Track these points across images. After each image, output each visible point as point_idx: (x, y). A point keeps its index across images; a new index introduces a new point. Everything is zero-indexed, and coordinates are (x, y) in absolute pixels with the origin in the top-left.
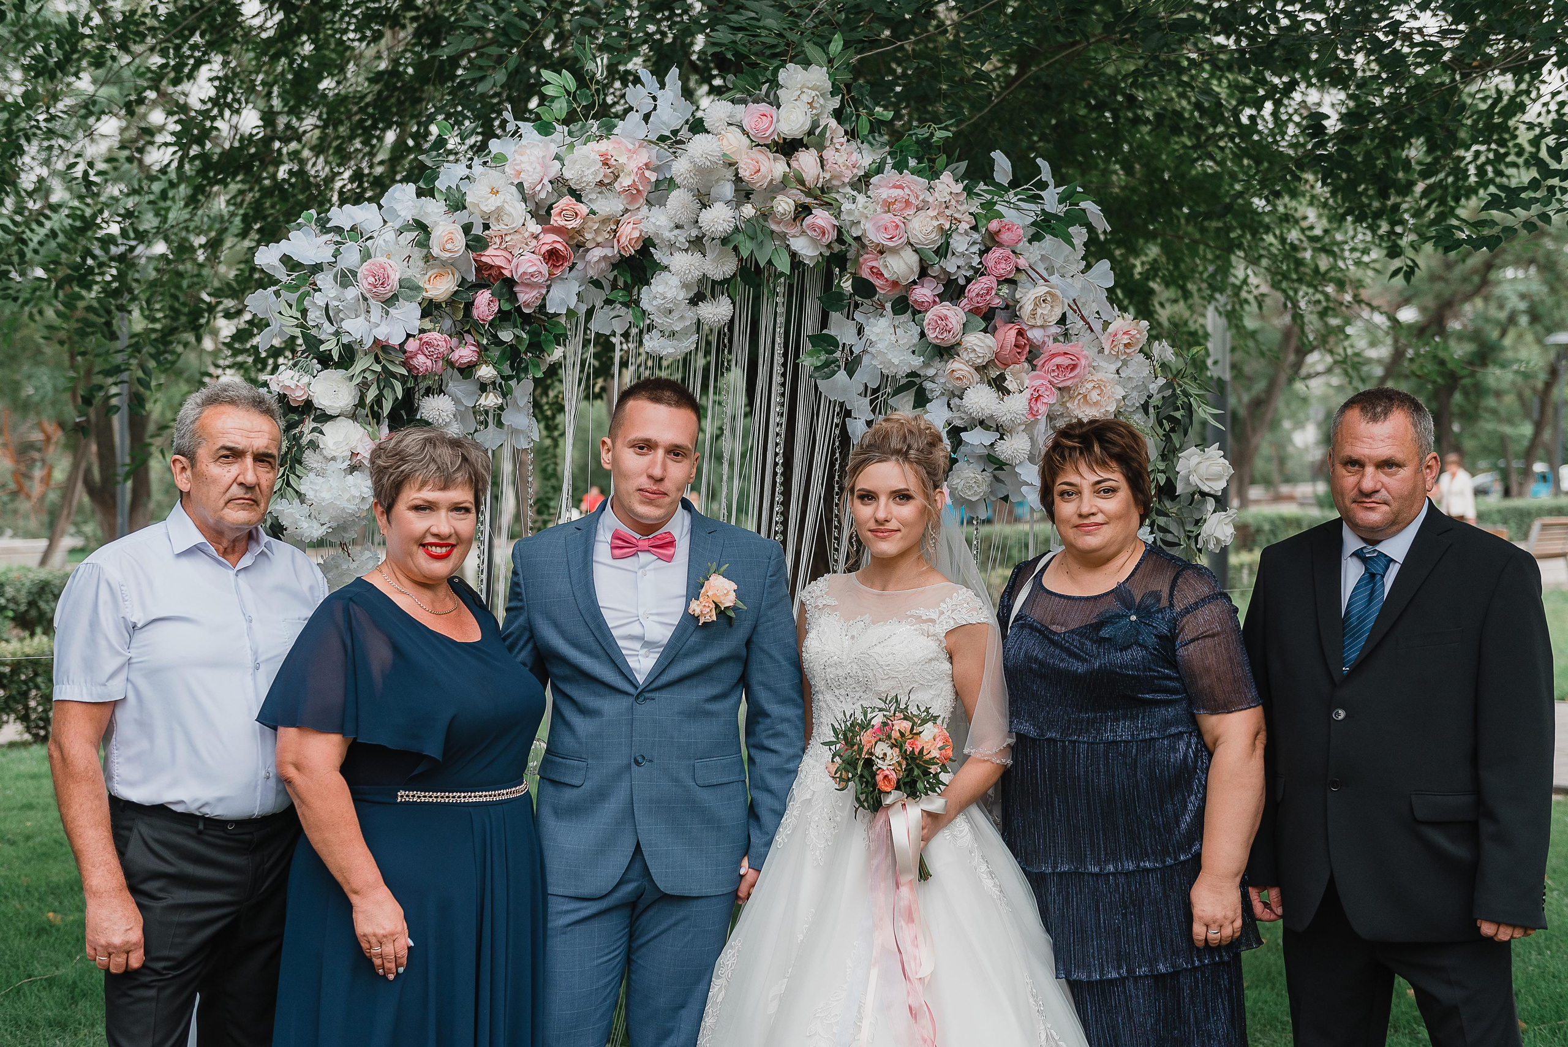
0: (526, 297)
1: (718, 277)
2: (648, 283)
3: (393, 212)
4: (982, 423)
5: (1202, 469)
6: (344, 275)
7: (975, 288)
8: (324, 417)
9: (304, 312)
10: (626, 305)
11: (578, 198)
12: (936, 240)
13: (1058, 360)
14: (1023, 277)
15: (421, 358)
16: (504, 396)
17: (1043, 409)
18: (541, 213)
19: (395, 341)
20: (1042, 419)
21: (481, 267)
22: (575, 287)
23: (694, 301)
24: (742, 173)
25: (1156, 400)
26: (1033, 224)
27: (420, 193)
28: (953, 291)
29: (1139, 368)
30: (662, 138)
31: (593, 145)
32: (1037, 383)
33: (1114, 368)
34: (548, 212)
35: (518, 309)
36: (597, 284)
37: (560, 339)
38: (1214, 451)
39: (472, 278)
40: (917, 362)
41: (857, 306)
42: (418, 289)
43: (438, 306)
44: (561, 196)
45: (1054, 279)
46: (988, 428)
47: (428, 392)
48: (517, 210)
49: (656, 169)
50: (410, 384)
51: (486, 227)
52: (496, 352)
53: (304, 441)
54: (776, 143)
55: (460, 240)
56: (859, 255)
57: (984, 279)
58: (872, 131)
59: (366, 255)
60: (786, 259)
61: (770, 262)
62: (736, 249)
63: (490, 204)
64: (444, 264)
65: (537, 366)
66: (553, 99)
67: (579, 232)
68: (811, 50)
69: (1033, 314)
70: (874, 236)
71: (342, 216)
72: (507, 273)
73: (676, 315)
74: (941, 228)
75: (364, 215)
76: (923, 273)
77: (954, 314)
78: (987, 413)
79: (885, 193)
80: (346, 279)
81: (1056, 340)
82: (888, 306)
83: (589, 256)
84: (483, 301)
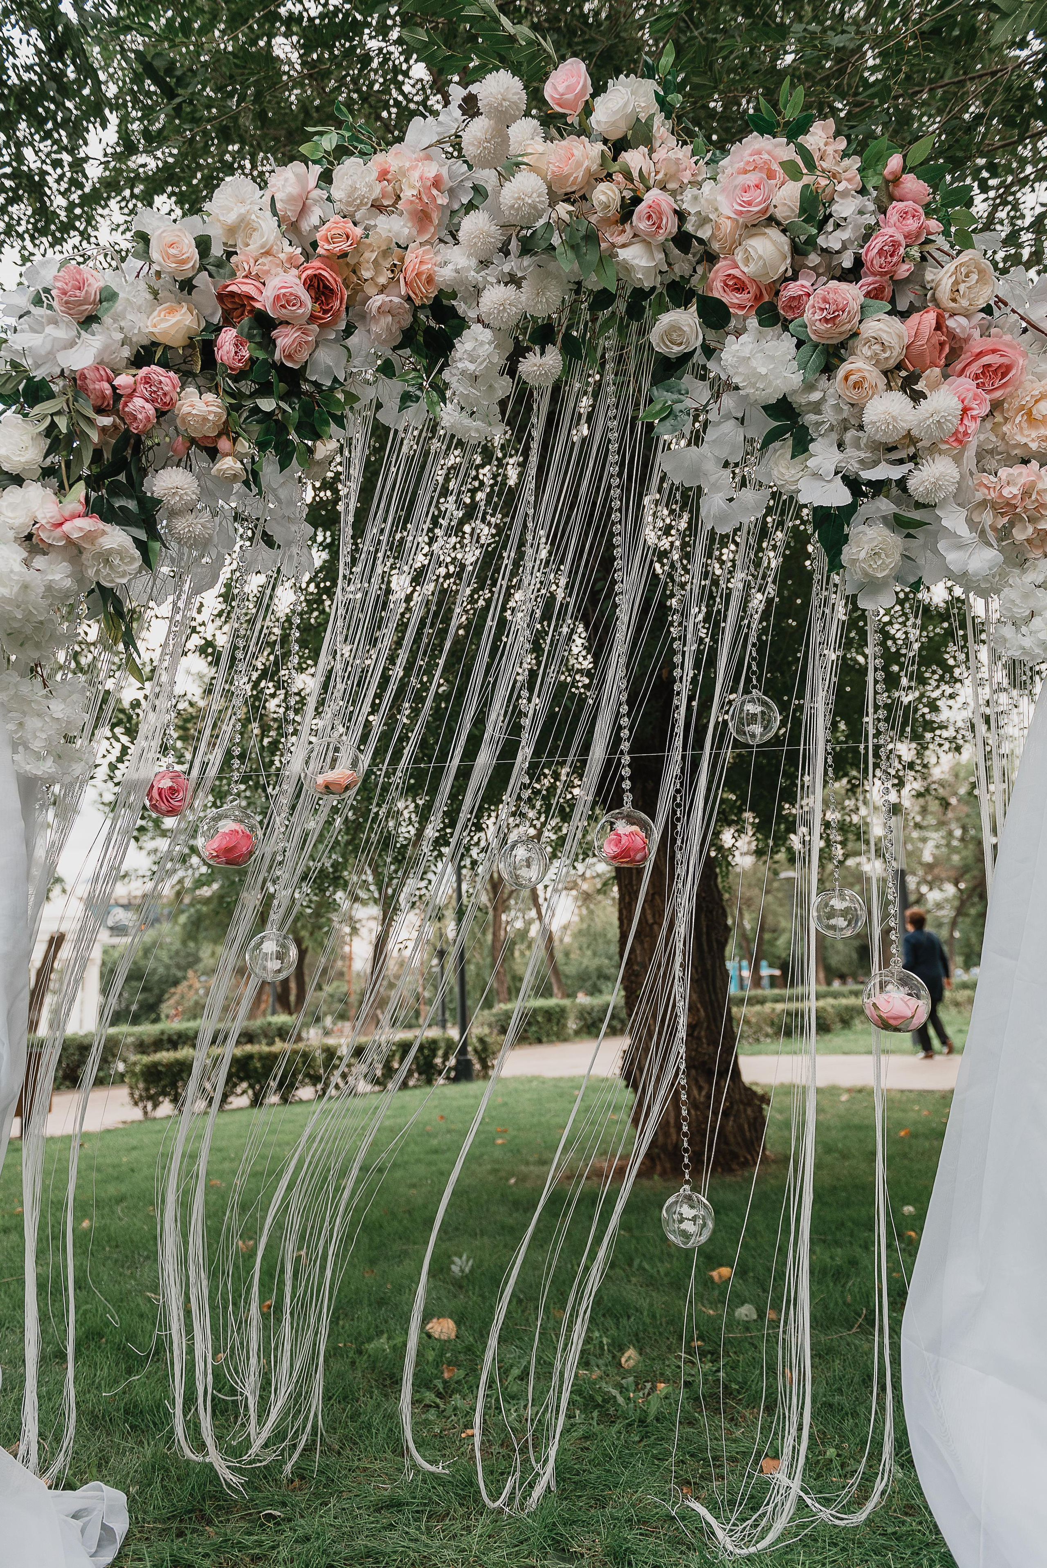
0: (286, 343)
4: (888, 455)
6: (37, 296)
7: (875, 244)
13: (986, 360)
15: (138, 401)
17: (972, 427)
21: (228, 299)
35: (277, 361)
39: (216, 315)
40: (795, 378)
46: (896, 462)
48: (268, 227)
49: (449, 192)
51: (232, 252)
55: (192, 255)
63: (233, 215)
64: (178, 298)
72: (257, 305)
77: (848, 289)
80: (40, 301)
81: (983, 333)
83: (369, 305)
84: (227, 338)
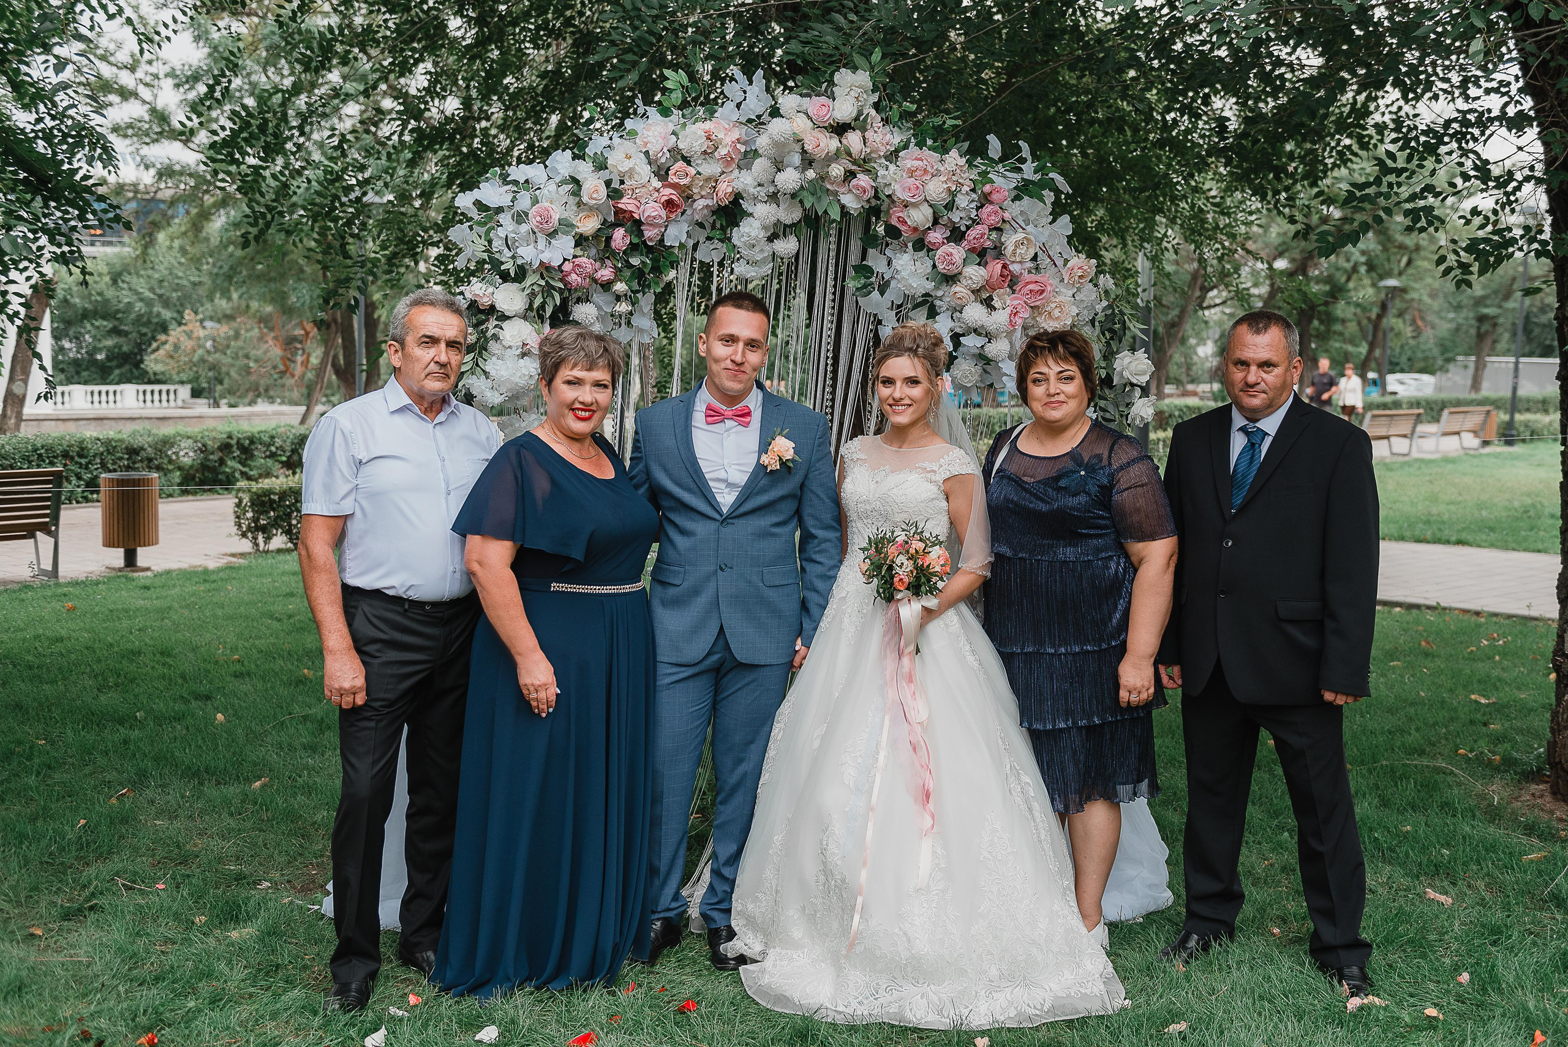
0: (649, 233)
1: (788, 222)
2: (738, 226)
3: (555, 170)
4: (975, 331)
5: (1133, 367)
6: (519, 215)
7: (972, 234)
8: (504, 317)
9: (490, 242)
10: (721, 241)
11: (689, 163)
12: (945, 198)
13: (1031, 287)
14: (1007, 226)
15: (574, 276)
16: (633, 304)
17: (1019, 321)
18: (662, 173)
19: (555, 263)
20: (1019, 329)
21: (618, 212)
22: (685, 227)
23: (771, 239)
24: (806, 147)
25: (1101, 317)
26: (1016, 188)
27: (575, 157)
28: (957, 235)
29: (1089, 293)
30: (750, 121)
31: (699, 124)
32: (1016, 302)
33: (1071, 293)
34: (667, 173)
35: (644, 242)
36: (701, 225)
37: (674, 264)
38: (1141, 354)
39: (611, 219)
40: (930, 286)
41: (887, 245)
42: (572, 226)
43: (586, 239)
44: (676, 161)
45: (1030, 228)
46: (980, 334)
47: (579, 300)
48: (644, 171)
49: (745, 143)
50: (566, 294)
51: (622, 182)
52: (627, 273)
53: (489, 334)
54: (831, 126)
55: (603, 192)
56: (889, 208)
57: (979, 227)
58: (901, 118)
59: (535, 201)
60: (838, 209)
61: (826, 212)
62: (801, 202)
63: (625, 166)
64: (591, 209)
65: (657, 284)
66: (671, 91)
67: (689, 187)
68: (858, 59)
69: (1014, 253)
70: (901, 194)
71: (518, 172)
72: (636, 216)
73: (757, 249)
74: (949, 189)
75: (534, 172)
76: (936, 222)
77: (958, 252)
78: (979, 323)
79: (909, 164)
80: (520, 218)
81: (1030, 272)
82: (910, 245)
83: (695, 205)
84: (619, 234)
